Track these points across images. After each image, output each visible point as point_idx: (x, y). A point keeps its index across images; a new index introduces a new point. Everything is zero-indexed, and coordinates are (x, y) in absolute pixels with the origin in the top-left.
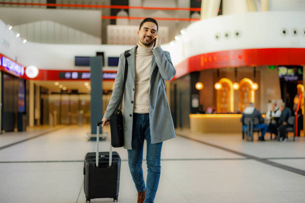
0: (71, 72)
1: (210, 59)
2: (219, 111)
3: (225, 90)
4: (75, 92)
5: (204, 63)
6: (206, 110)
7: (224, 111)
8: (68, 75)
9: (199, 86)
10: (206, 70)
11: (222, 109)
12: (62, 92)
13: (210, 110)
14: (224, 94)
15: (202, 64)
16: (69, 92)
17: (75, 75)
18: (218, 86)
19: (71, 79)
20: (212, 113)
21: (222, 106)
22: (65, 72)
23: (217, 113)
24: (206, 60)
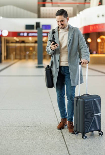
0: (23, 33)
1: (95, 28)
2: (99, 53)
3: (103, 42)
4: (23, 42)
5: (92, 29)
6: (93, 52)
7: (102, 53)
8: (22, 34)
9: (89, 40)
10: (93, 33)
11: (101, 52)
12: (17, 42)
13: (95, 52)
14: (102, 44)
15: (91, 30)
16: (20, 42)
17: (25, 34)
18: (99, 40)
19: (23, 36)
20: (96, 54)
21: (101, 50)
22: (20, 33)
23: (99, 54)
24: (93, 28)
